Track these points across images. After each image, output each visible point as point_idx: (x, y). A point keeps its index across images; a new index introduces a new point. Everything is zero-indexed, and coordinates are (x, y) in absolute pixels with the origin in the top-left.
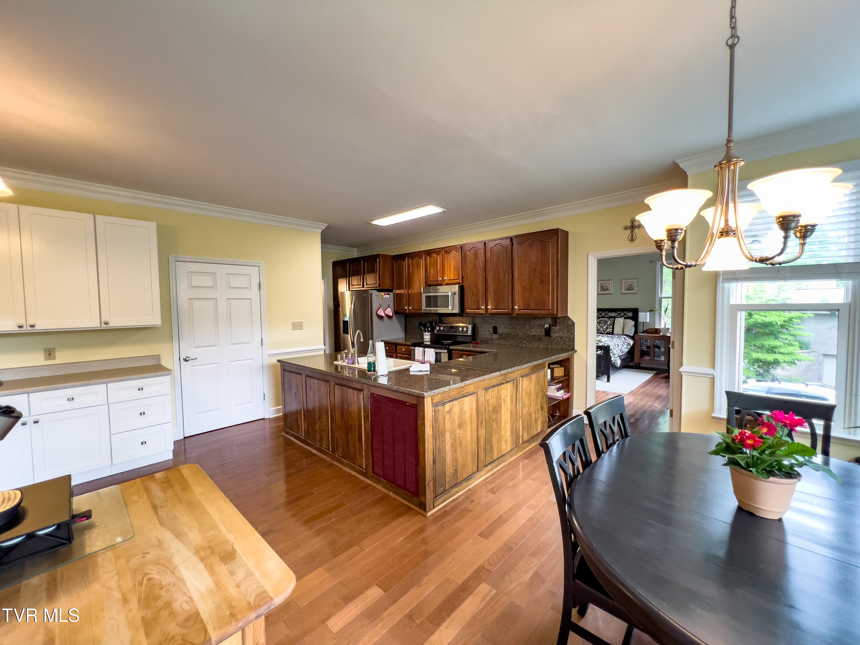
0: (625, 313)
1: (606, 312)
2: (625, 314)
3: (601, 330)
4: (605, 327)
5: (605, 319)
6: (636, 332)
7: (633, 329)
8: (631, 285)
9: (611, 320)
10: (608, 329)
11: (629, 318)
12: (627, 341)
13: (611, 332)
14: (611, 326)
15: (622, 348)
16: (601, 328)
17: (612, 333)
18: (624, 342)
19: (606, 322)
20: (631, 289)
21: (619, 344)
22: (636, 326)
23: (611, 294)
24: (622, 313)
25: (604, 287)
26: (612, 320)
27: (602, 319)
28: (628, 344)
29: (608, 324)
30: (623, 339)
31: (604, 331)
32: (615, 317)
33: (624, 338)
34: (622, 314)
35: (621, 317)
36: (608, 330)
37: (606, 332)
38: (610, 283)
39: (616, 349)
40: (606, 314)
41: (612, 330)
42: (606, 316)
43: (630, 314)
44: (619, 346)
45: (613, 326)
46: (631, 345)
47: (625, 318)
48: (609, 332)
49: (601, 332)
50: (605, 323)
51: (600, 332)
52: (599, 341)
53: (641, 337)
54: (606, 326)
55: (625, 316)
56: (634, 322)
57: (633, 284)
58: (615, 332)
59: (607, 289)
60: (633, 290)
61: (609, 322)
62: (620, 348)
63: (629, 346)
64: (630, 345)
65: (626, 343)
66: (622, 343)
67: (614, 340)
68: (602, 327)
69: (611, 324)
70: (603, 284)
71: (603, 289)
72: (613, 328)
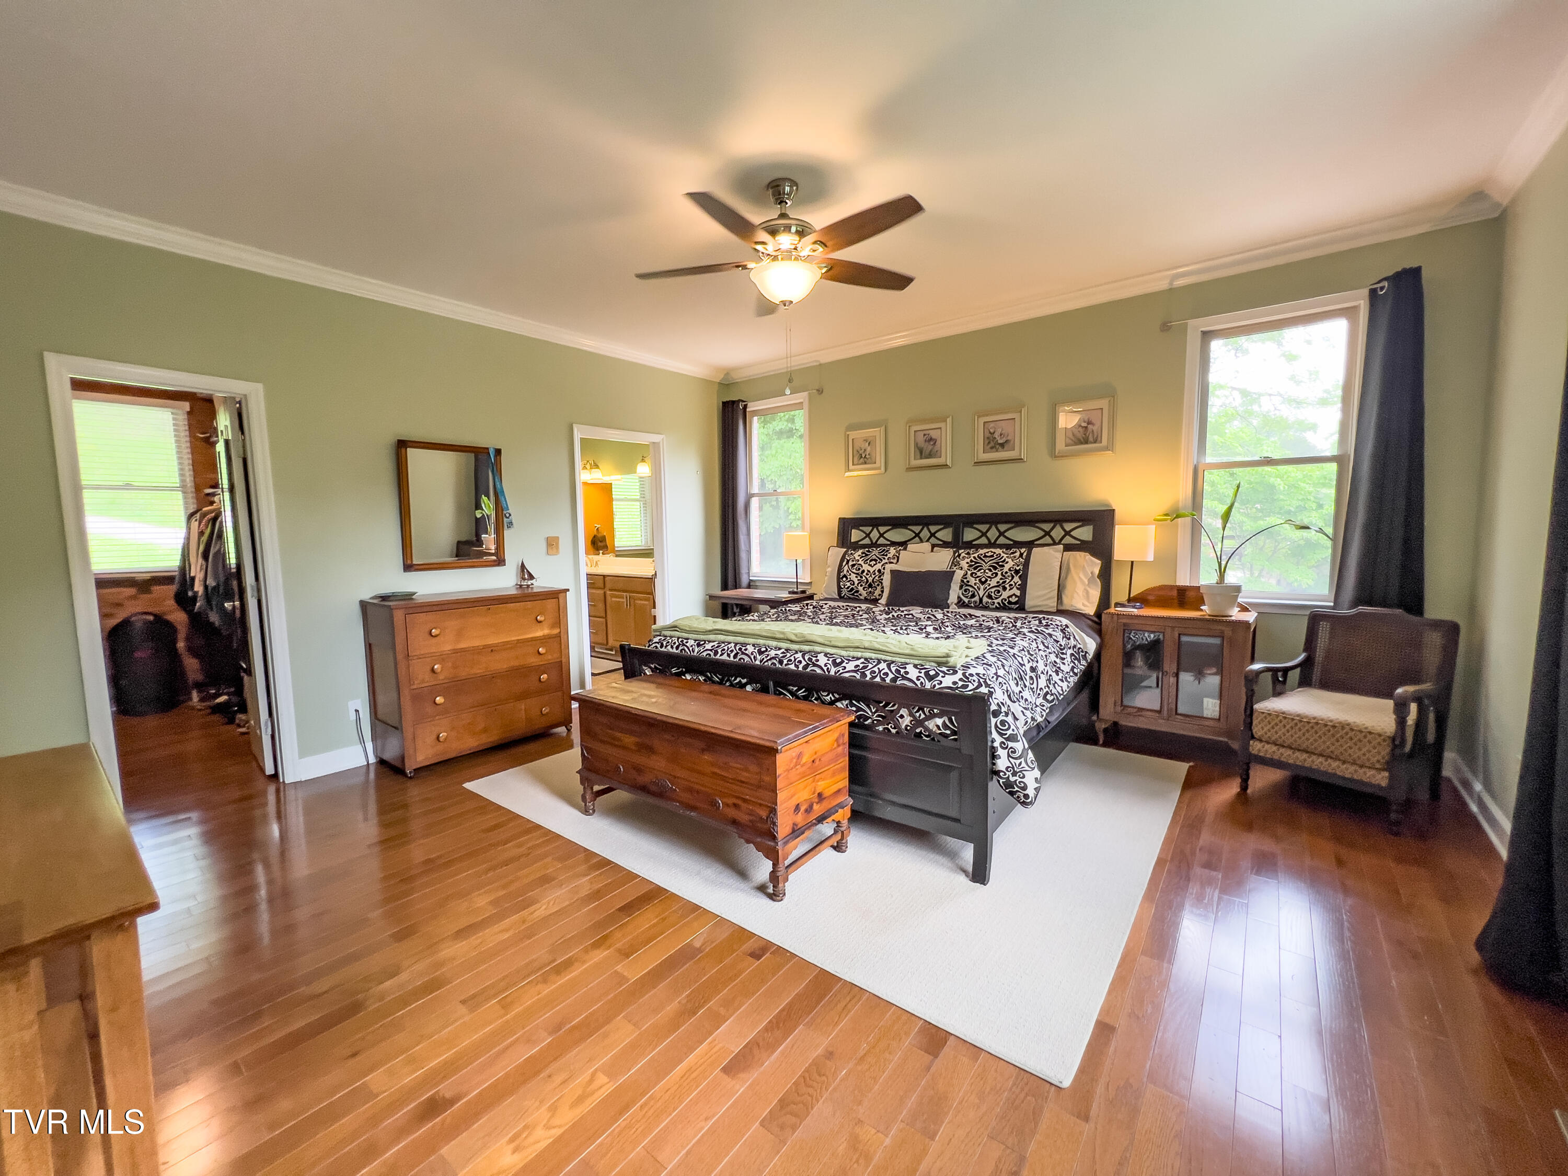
0: (1068, 529)
1: (1002, 527)
2: (1067, 533)
3: (981, 593)
4: (993, 582)
5: (998, 551)
6: (1105, 601)
7: (1095, 594)
8: (1089, 423)
9: (1018, 554)
10: (1005, 589)
11: (1082, 546)
12: (1072, 642)
13: (1014, 599)
14: (1016, 579)
15: (1056, 678)
16: (982, 587)
17: (1020, 606)
18: (1060, 653)
19: (1000, 564)
20: (1091, 439)
21: (1041, 666)
22: (1105, 576)
23: (1019, 460)
24: (1058, 528)
25: (996, 435)
26: (1021, 555)
27: (985, 550)
28: (1079, 654)
29: (1006, 569)
30: (1059, 635)
31: (990, 597)
32: (1030, 545)
33: (1063, 631)
34: (1057, 533)
35: (1055, 543)
36: (1005, 595)
37: (999, 600)
38: (1017, 420)
39: (1026, 694)
40: (1001, 534)
41: (1018, 593)
42: (1002, 540)
43: (1085, 533)
44: (1038, 677)
45: (1024, 578)
46: (1089, 657)
47: (1068, 548)
48: (1010, 603)
49: (981, 600)
50: (995, 568)
51: (977, 598)
52: (940, 664)
53: (1125, 621)
54: (998, 579)
55: (1068, 540)
56: (1099, 562)
57: (1095, 418)
58: (1029, 603)
59: (1007, 441)
60: (1095, 442)
61: (1011, 563)
62: (1042, 682)
63: (1083, 662)
64: (1085, 657)
65: (1070, 652)
66: (1053, 658)
67: (1015, 651)
68: (983, 583)
69: (1017, 572)
70: (992, 425)
71: (992, 444)
72: (1023, 588)
